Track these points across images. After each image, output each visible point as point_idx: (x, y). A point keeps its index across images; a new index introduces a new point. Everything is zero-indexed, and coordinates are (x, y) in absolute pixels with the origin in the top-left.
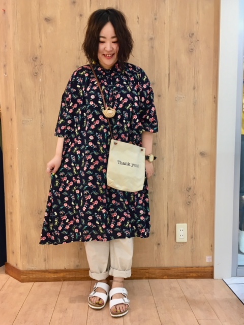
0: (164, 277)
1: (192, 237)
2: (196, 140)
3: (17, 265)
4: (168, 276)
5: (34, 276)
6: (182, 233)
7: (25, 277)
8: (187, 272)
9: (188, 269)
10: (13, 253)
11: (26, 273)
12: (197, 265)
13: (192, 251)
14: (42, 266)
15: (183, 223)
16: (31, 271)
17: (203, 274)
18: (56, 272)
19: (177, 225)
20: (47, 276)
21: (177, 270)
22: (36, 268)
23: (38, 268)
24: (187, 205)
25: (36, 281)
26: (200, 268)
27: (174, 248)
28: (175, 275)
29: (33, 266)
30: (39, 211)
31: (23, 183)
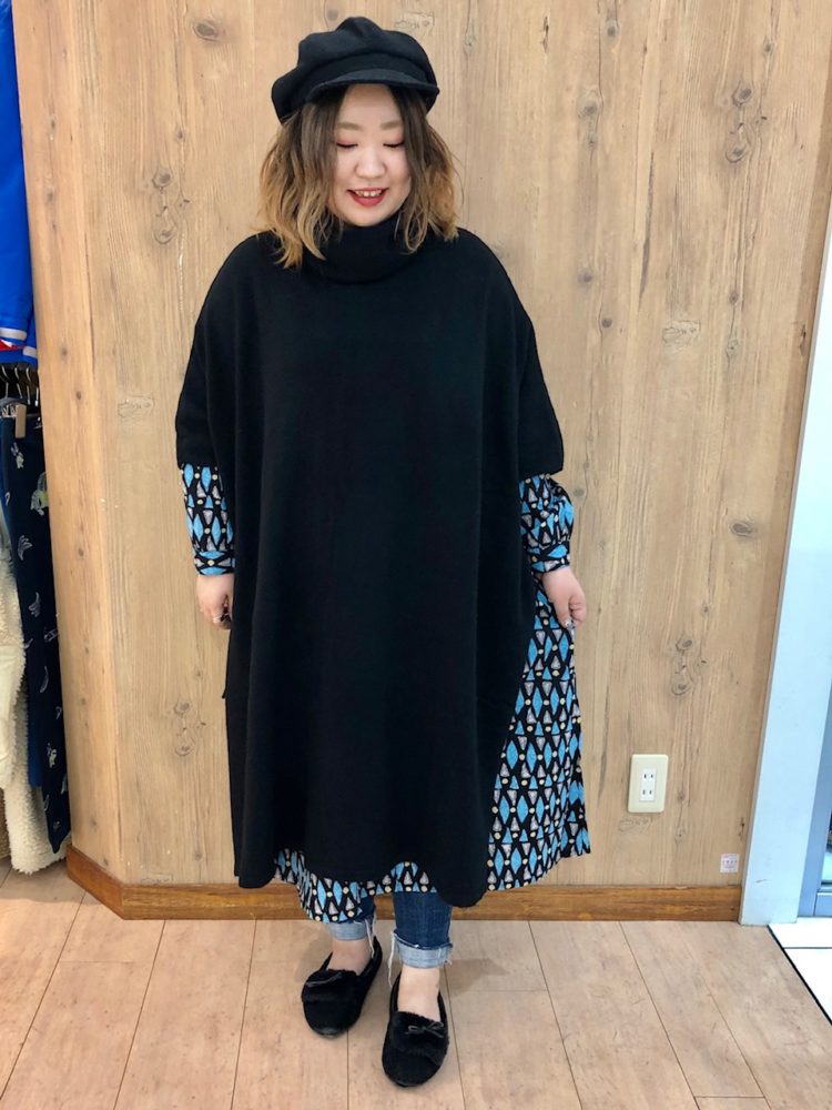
0: (581, 916)
1: (681, 798)
2: (723, 483)
3: (106, 862)
4: (591, 913)
5: (165, 902)
6: (648, 784)
7: (135, 904)
8: (655, 903)
9: (660, 892)
11: (138, 893)
12: (690, 881)
13: (678, 840)
14: (190, 874)
15: (657, 753)
16: (156, 886)
17: (705, 909)
19: (635, 757)
20: (204, 904)
21: (624, 895)
22: (170, 878)
23: (175, 881)
24: (673, 695)
25: (171, 918)
26: (697, 891)
27: (620, 830)
28: (616, 910)
29: (161, 873)
30: (176, 705)
31: (123, 615)
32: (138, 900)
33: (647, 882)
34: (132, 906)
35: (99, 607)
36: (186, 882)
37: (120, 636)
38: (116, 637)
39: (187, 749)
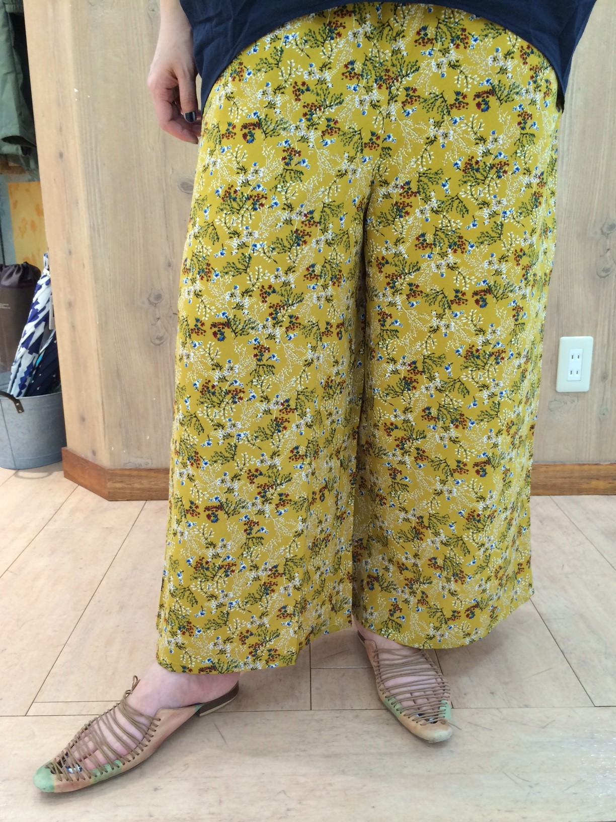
1: (604, 377)
3: (94, 453)
5: (146, 483)
6: (575, 364)
7: (119, 485)
8: (582, 478)
9: (586, 467)
10: (83, 419)
11: (122, 476)
12: (613, 458)
13: (602, 419)
15: (582, 335)
16: (136, 469)
21: (554, 471)
22: (149, 461)
23: (154, 464)
24: (597, 277)
25: (152, 500)
27: (551, 410)
28: (546, 485)
29: (142, 458)
30: (150, 295)
31: (98, 206)
32: (121, 482)
33: (573, 459)
34: (116, 488)
35: (77, 203)
36: (164, 464)
37: (96, 228)
38: (92, 228)
39: (160, 338)
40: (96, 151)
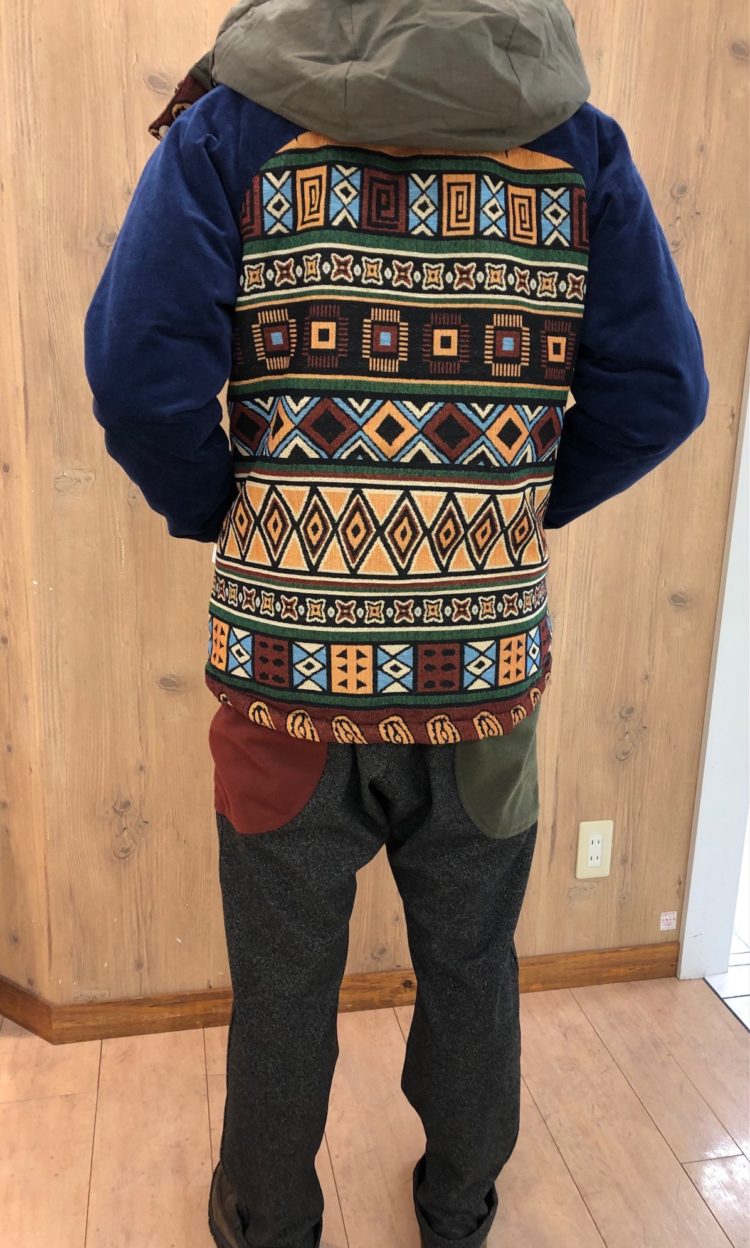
0: (534, 987)
1: (624, 861)
2: (661, 556)
3: (31, 982)
4: (543, 983)
5: (101, 1019)
6: (595, 850)
7: (68, 1025)
8: (601, 967)
9: (606, 956)
11: (71, 1014)
12: (633, 941)
13: (622, 903)
14: (130, 988)
15: (601, 819)
16: (91, 1003)
17: (647, 967)
18: (181, 999)
19: (584, 825)
20: (146, 1017)
21: (574, 962)
22: (107, 992)
23: (113, 994)
24: (616, 760)
25: (108, 1036)
26: (641, 951)
27: (571, 898)
28: (565, 978)
29: (97, 988)
30: (115, 804)
31: (56, 708)
32: (70, 1021)
33: (594, 947)
34: (63, 1029)
36: (125, 994)
37: (52, 732)
38: (47, 734)
39: (127, 850)
40: (57, 648)
